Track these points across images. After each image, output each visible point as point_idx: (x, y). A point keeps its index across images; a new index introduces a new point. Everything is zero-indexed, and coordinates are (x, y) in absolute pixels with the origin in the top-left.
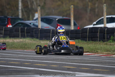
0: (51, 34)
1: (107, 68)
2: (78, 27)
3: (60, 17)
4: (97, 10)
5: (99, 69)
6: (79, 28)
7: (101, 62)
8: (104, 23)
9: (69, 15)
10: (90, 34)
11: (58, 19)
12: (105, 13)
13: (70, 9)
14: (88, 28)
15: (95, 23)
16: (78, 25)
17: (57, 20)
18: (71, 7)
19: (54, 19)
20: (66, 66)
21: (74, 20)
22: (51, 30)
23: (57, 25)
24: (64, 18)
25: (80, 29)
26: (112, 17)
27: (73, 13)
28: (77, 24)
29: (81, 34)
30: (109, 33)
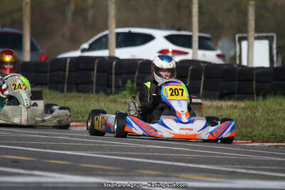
1: (114, 163)
2: (43, 55)
4: (90, 14)
5: (95, 164)
6: (43, 59)
7: (101, 147)
8: (110, 47)
9: (20, 24)
10: (74, 74)
12: (112, 22)
13: (21, 10)
14: (66, 59)
15: (86, 46)
16: (41, 50)
18: (24, 4)
20: (8, 155)
21: (33, 34)
24: (6, 29)
25: (46, 59)
26: (130, 32)
27: (29, 18)
28: (39, 47)
29: (48, 74)
30: (122, 74)
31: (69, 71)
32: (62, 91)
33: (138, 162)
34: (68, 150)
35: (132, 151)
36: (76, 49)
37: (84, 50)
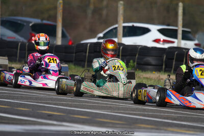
0: (18, 51)
2: (70, 40)
3: (38, 21)
4: (104, 12)
6: (70, 43)
7: (111, 107)
8: (119, 36)
9: (55, 18)
11: (33, 23)
12: (121, 18)
14: (87, 44)
15: (101, 35)
16: (69, 38)
17: (31, 25)
18: (58, 3)
19: (25, 24)
20: (45, 110)
21: (64, 26)
22: (19, 44)
23: (31, 34)
24: (45, 22)
25: (72, 44)
26: (133, 26)
27: (61, 13)
28: (68, 35)
29: (74, 55)
30: (126, 56)
31: (89, 53)
32: (83, 67)
33: (137, 119)
34: (88, 109)
35: (133, 111)
36: (94, 37)
37: (99, 38)
